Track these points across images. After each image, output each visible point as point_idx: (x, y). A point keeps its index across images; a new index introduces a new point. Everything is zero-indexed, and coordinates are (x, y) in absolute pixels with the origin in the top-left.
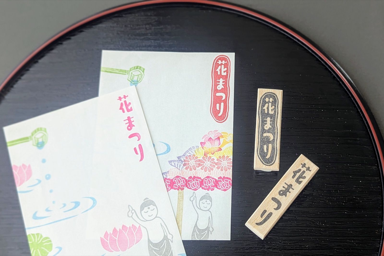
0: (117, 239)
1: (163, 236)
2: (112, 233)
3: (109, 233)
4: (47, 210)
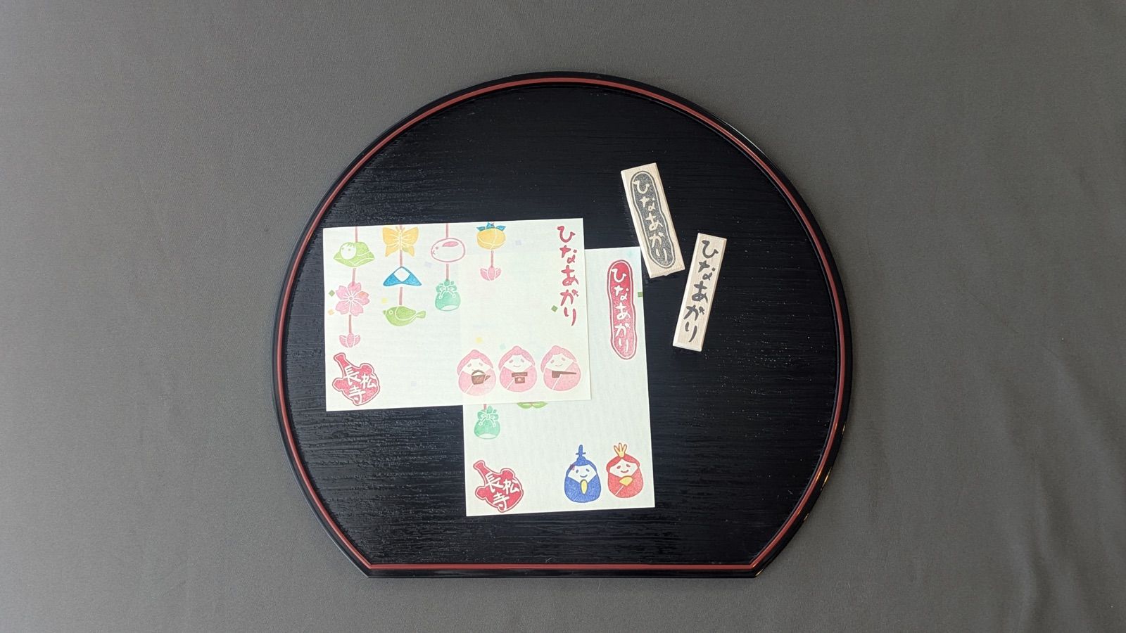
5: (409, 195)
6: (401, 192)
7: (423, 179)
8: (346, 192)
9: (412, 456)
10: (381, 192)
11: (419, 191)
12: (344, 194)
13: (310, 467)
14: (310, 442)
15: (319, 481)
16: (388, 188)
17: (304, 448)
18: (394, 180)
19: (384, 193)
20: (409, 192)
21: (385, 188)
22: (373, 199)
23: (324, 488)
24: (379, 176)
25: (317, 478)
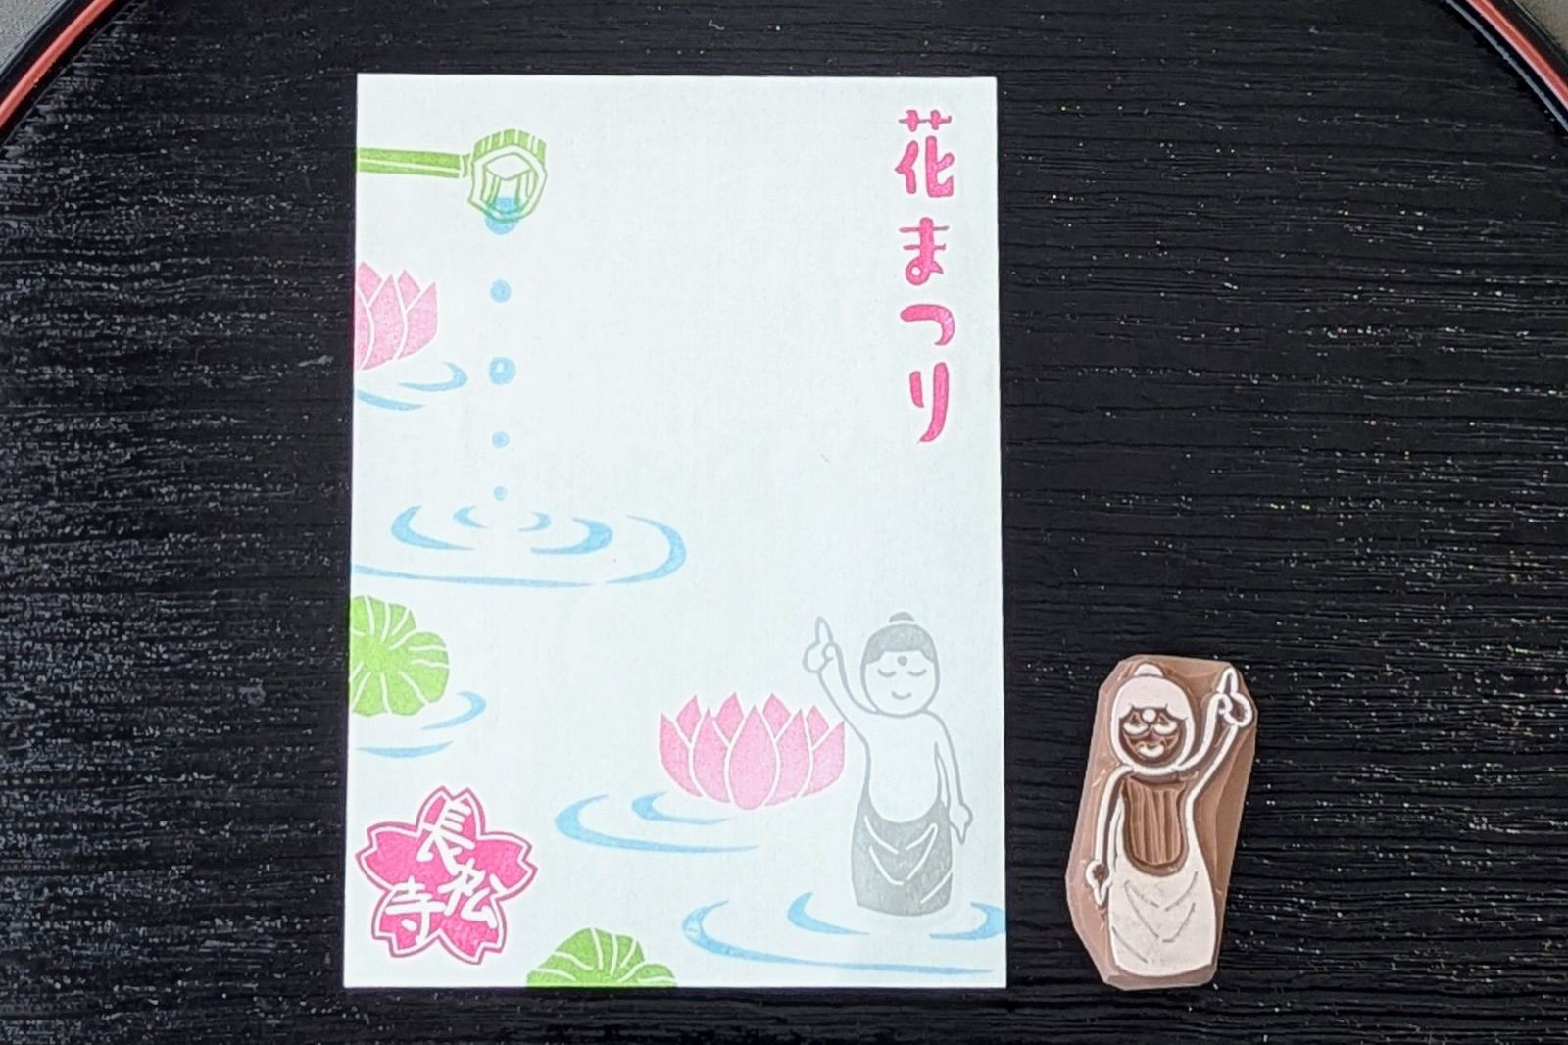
0: (730, 747)
1: (933, 801)
2: (715, 713)
3: (703, 711)
4: (462, 517)
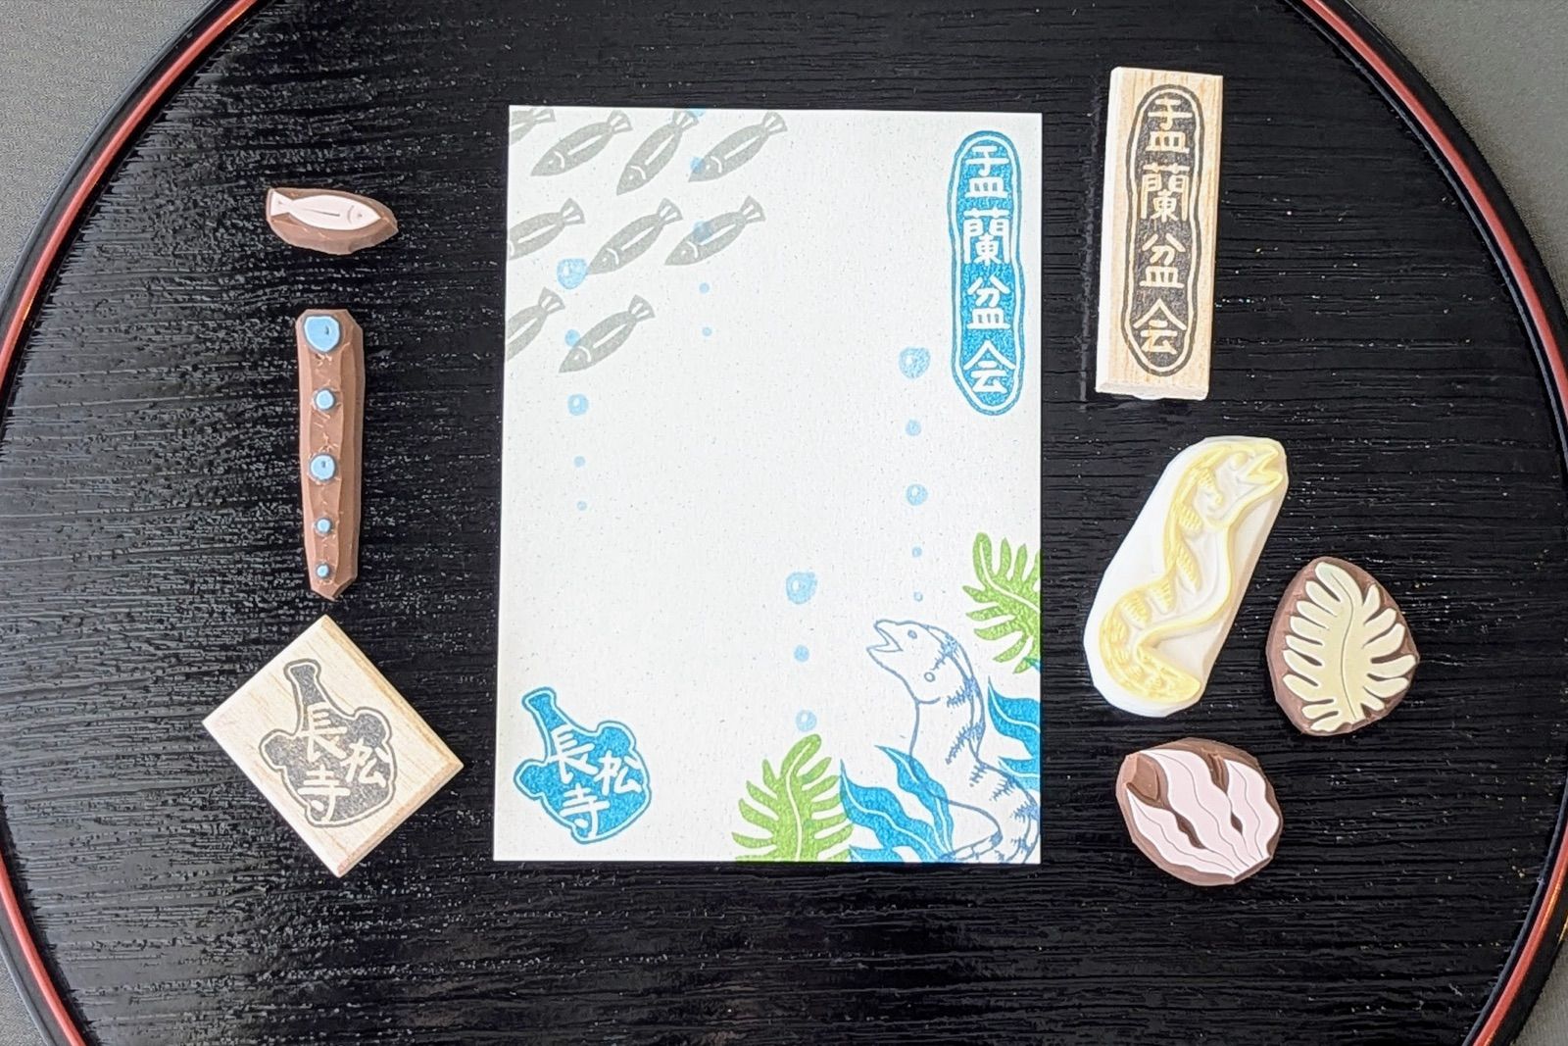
5: (329, 154)
6: (304, 145)
7: (365, 107)
8: (141, 150)
9: (364, 919)
10: (246, 148)
11: (360, 142)
12: (135, 154)
13: (61, 958)
14: (59, 888)
15: (91, 1001)
16: (266, 133)
17: (44, 906)
18: (281, 111)
19: (254, 148)
20: (328, 146)
21: (259, 133)
22: (222, 167)
23: (107, 1020)
24: (238, 98)
25: (83, 991)
